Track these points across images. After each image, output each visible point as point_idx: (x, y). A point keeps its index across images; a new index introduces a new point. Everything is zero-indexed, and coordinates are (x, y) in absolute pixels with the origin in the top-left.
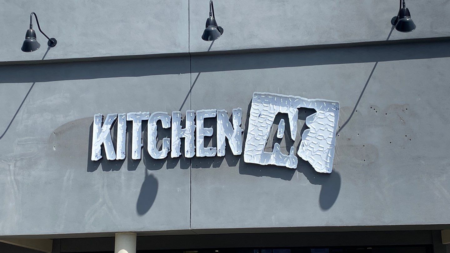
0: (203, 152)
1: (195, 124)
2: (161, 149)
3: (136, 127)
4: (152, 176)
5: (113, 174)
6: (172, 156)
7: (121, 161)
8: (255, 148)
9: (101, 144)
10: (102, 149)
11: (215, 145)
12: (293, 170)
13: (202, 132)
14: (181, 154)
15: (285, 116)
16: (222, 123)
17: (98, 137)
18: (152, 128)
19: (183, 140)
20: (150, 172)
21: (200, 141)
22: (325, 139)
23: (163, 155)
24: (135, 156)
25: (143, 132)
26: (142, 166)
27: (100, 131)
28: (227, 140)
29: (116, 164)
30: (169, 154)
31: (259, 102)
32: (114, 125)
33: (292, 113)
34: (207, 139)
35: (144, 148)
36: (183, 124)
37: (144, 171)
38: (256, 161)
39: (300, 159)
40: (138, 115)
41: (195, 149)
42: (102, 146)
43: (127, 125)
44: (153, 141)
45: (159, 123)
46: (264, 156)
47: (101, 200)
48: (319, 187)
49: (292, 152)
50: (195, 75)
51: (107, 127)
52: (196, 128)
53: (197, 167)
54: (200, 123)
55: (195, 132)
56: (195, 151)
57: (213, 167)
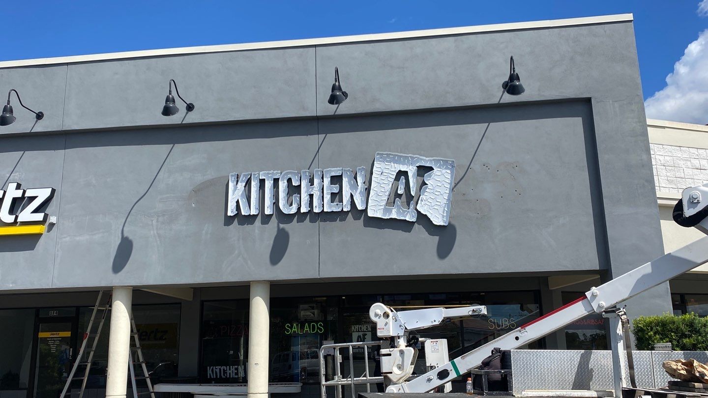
0: (330, 207)
1: (323, 182)
2: (291, 205)
3: (269, 184)
4: (283, 229)
5: (247, 227)
6: (302, 211)
7: (255, 216)
8: (378, 203)
9: (236, 200)
10: (237, 205)
11: (341, 201)
12: (413, 223)
13: (329, 188)
14: (309, 209)
15: (405, 174)
16: (347, 180)
17: (233, 194)
18: (283, 185)
19: (311, 196)
20: (282, 226)
21: (327, 198)
22: (441, 195)
23: (293, 210)
24: (268, 211)
25: (275, 189)
26: (274, 220)
27: (235, 188)
28: (352, 196)
29: (250, 219)
30: (299, 209)
31: (381, 161)
32: (248, 183)
33: (412, 171)
34: (333, 195)
35: (276, 204)
36: (312, 182)
37: (276, 225)
38: (379, 215)
39: (419, 213)
40: (270, 174)
41: (323, 205)
42: (238, 202)
43: (260, 183)
44: (284, 198)
45: (289, 180)
46: (386, 211)
47: (236, 252)
48: (437, 238)
49: (412, 207)
50: (322, 136)
51: (241, 185)
52: (323, 185)
53: (325, 221)
54: (327, 181)
55: (323, 189)
56: (323, 207)
57: (340, 221)
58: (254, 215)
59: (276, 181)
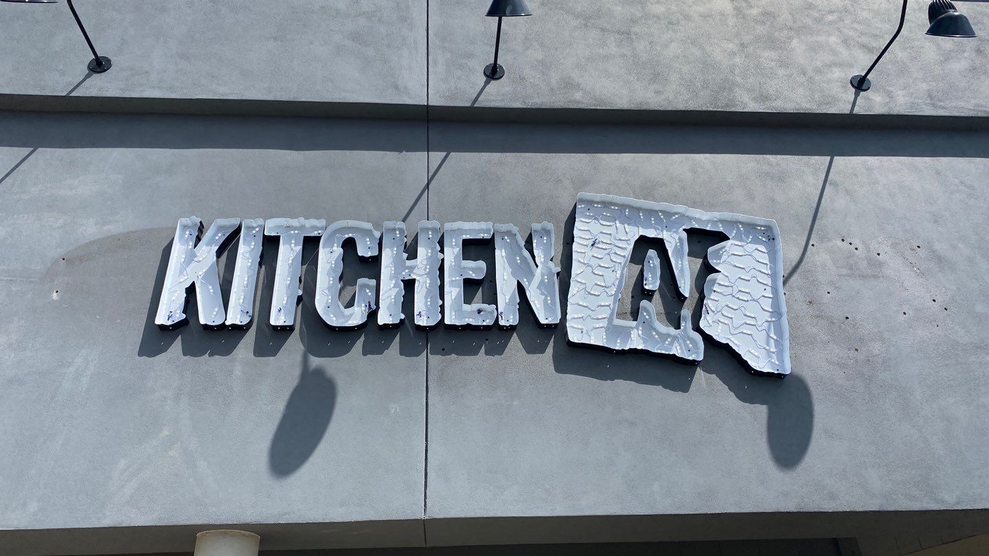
1: (442, 251)
3: (288, 254)
4: (319, 372)
5: (210, 363)
6: (380, 322)
8: (589, 312)
9: (188, 285)
14: (403, 316)
18: (329, 258)
20: (315, 361)
21: (453, 292)
22: (754, 300)
24: (278, 318)
25: (305, 267)
26: (294, 347)
27: (190, 257)
31: (589, 217)
37: (298, 358)
44: (329, 288)
49: (687, 324)
50: (437, 157)
51: (207, 252)
53: (444, 352)
54: (452, 253)
57: (487, 353)
58: (234, 326)
59: (311, 245)
